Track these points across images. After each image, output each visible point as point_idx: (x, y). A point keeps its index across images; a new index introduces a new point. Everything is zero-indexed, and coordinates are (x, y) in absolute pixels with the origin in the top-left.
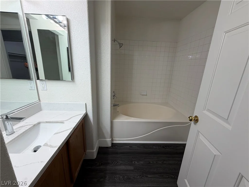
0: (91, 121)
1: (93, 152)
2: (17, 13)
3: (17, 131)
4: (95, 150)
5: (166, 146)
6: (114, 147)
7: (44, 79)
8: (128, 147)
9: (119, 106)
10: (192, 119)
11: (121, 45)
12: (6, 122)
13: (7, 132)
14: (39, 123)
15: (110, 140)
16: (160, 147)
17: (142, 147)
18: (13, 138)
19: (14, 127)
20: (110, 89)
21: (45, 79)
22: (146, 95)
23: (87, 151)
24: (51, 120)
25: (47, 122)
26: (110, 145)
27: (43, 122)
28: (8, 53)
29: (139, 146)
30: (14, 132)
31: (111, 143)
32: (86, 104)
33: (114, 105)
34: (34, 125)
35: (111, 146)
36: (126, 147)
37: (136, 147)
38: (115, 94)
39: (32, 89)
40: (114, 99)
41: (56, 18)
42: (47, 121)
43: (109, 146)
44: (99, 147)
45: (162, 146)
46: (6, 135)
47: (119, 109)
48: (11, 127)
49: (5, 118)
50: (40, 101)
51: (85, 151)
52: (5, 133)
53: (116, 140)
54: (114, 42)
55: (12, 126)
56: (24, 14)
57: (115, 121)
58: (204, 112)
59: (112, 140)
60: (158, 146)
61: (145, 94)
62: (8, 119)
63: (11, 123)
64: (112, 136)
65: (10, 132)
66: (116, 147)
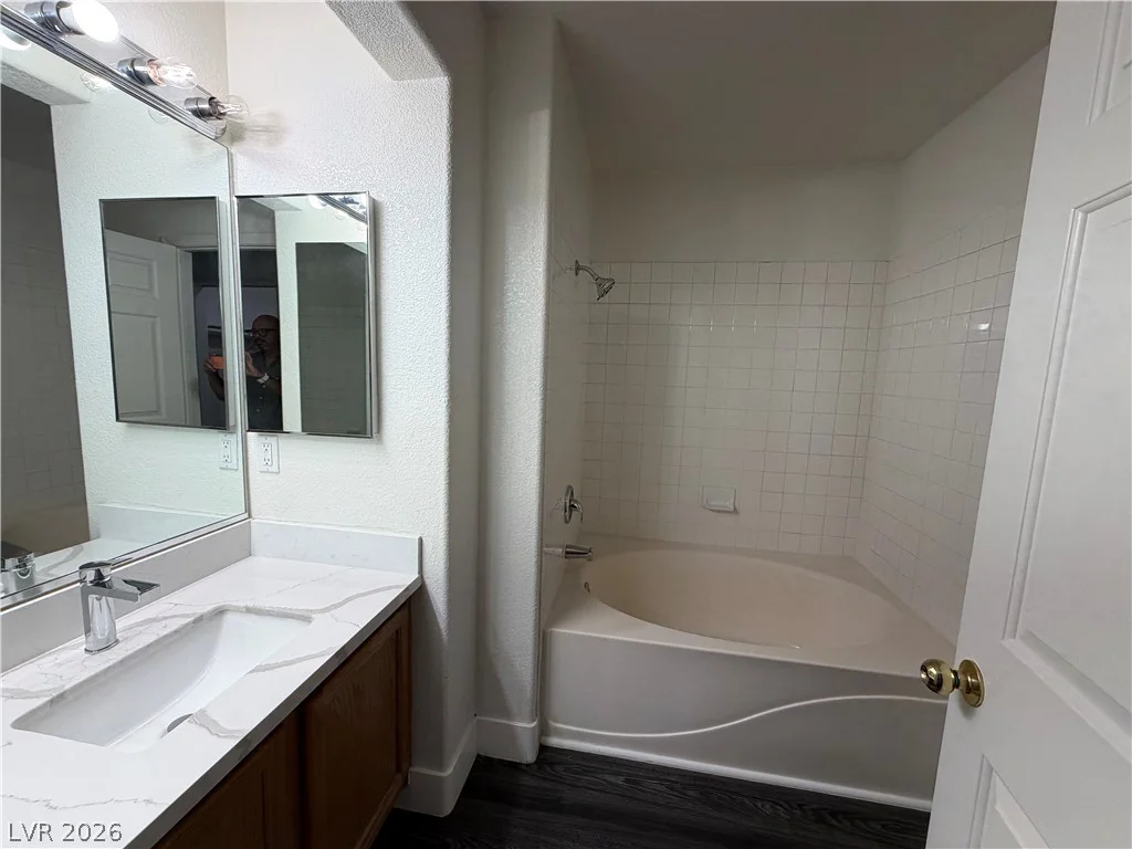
0: (437, 624)
1: (441, 778)
2: (214, 198)
3: (126, 639)
4: (450, 771)
5: (834, 815)
6: (548, 769)
7: (300, 430)
8: (620, 780)
9: (590, 559)
10: (940, 678)
11: (604, 287)
12: (92, 598)
13: (90, 639)
14: (220, 612)
15: (533, 725)
16: (798, 812)
17: (690, 793)
18: (103, 667)
19: (120, 624)
20: (537, 478)
21: (303, 431)
22: (735, 511)
23: (415, 769)
24: (265, 604)
25: (249, 610)
26: (528, 755)
27: (237, 610)
28: (210, 327)
29: (676, 786)
30: (117, 641)
31: (537, 745)
32: (421, 540)
33: (567, 553)
34: (199, 620)
35: (536, 763)
36: (607, 777)
37: (659, 787)
38: (576, 502)
39: (230, 466)
40: (567, 522)
41: (352, 202)
42: (250, 605)
43: (524, 762)
44: (479, 756)
45: (814, 806)
46: (86, 650)
47: (590, 571)
48: (106, 619)
49: (91, 582)
50: (250, 516)
51: (398, 769)
52: (81, 644)
53: (560, 733)
54: (577, 274)
55: (113, 615)
56: (235, 199)
57: (559, 633)
58: (1008, 643)
59: (544, 730)
60: (787, 802)
61: (729, 505)
62: (103, 585)
63: (112, 606)
64: (542, 708)
65: (98, 641)
66: (560, 769)
